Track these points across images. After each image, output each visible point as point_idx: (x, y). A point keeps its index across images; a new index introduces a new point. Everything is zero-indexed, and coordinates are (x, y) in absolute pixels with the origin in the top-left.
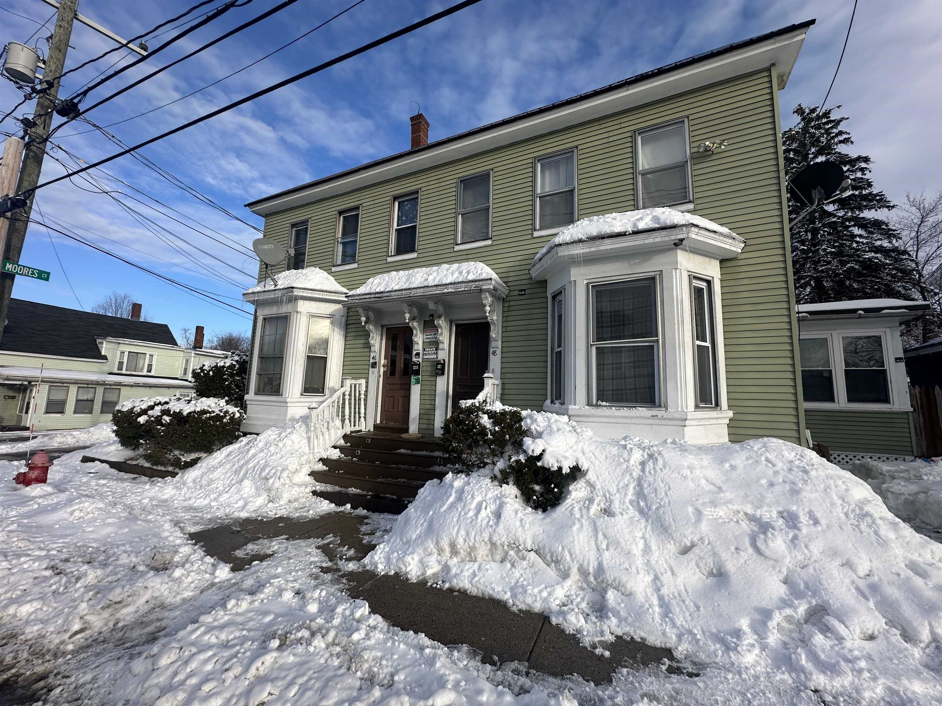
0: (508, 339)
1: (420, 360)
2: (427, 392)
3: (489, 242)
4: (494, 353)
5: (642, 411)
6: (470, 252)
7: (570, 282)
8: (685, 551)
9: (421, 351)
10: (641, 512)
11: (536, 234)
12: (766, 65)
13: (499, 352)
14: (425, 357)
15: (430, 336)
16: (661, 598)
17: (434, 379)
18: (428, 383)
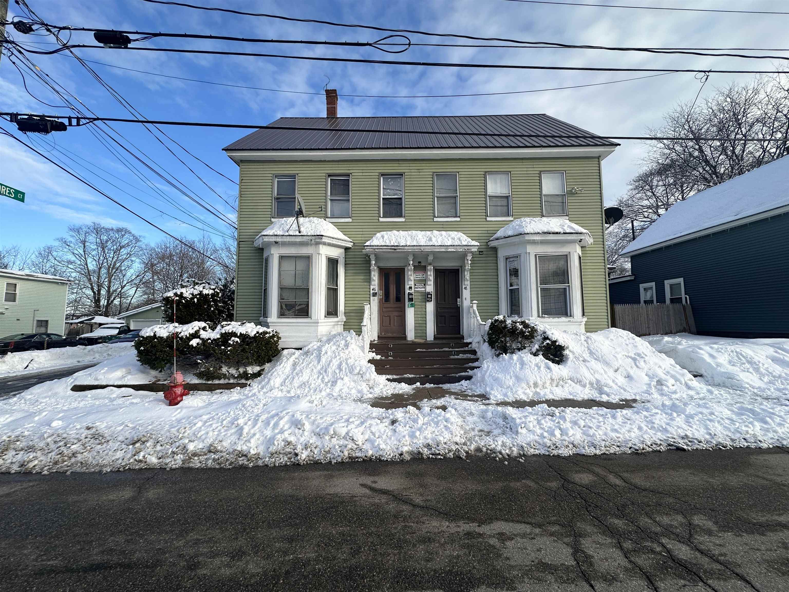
0: (474, 280)
1: (413, 291)
2: (419, 313)
3: (458, 219)
4: (465, 288)
5: (564, 319)
6: (444, 223)
7: (526, 253)
8: (616, 371)
9: (413, 286)
10: (596, 359)
11: (489, 219)
12: (597, 155)
13: (468, 287)
14: (416, 290)
15: (420, 276)
16: (619, 387)
17: (424, 304)
18: (419, 307)
